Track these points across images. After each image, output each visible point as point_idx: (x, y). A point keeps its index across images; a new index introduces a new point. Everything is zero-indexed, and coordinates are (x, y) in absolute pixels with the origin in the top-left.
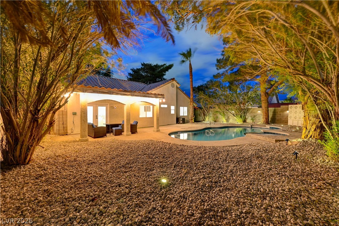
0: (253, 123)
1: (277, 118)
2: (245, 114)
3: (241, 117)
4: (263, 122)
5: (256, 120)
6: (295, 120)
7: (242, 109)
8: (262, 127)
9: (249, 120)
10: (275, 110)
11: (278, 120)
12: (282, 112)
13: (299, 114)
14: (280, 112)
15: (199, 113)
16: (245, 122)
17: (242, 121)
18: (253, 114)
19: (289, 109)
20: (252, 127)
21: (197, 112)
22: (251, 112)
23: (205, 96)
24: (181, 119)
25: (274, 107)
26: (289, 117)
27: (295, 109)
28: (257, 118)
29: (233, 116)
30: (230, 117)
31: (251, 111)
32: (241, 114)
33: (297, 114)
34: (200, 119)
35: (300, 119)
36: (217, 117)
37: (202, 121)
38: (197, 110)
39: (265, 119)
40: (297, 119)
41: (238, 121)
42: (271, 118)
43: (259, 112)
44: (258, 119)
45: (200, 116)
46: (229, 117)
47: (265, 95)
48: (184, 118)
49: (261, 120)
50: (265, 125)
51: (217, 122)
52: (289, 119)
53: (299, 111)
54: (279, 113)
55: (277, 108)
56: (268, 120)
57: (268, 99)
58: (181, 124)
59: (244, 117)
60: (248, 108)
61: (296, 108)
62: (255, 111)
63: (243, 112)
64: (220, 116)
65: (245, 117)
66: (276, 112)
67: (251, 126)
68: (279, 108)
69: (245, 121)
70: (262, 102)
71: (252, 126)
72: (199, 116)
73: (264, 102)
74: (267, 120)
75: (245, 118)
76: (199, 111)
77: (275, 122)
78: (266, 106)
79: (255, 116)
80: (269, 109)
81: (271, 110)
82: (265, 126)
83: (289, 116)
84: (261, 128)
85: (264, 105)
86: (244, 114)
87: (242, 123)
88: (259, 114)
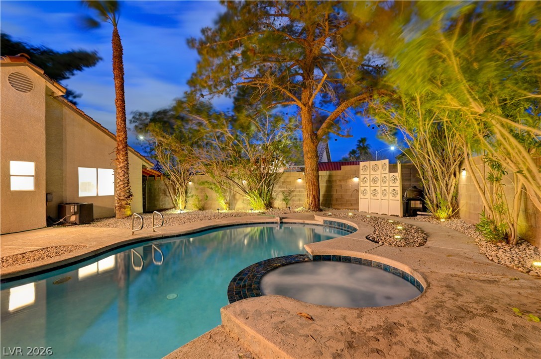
0: (287, 210)
1: (335, 195)
2: (271, 187)
3: (261, 194)
4: (308, 207)
5: (293, 201)
6: (374, 198)
7: (262, 176)
8: (307, 222)
9: (278, 203)
10: (330, 176)
11: (337, 199)
12: (343, 180)
13: (383, 185)
14: (340, 181)
15: (163, 187)
16: (271, 207)
17: (263, 206)
18: (288, 186)
19: (361, 172)
20: (282, 223)
21: (158, 186)
22: (284, 182)
23: (167, 139)
24: (73, 209)
25: (328, 170)
26: (360, 191)
27: (372, 172)
28: (295, 196)
29: (243, 193)
30: (238, 196)
31: (282, 180)
32: (262, 186)
33: (378, 184)
34: (165, 204)
35: (384, 196)
36: (207, 197)
37: (167, 209)
38: (157, 178)
39: (311, 197)
40: (378, 197)
41: (254, 205)
42: (324, 196)
43: (300, 181)
44: (296, 198)
45: (165, 194)
46: (234, 196)
47: (312, 139)
48: (92, 205)
49: (303, 201)
50: (311, 213)
51: (207, 211)
52: (361, 196)
53: (383, 176)
54: (338, 183)
55: (334, 172)
56: (319, 200)
57: (316, 147)
58: (74, 224)
59: (267, 194)
60: (277, 173)
61: (375, 168)
62: (291, 179)
63: (265, 181)
64: (213, 194)
65: (271, 194)
66: (333, 181)
67: (281, 219)
68: (338, 172)
69: (269, 205)
70: (305, 157)
71: (284, 220)
72: (162, 196)
73: (309, 155)
74: (317, 200)
75: (271, 198)
76: (163, 182)
77: (331, 204)
78: (314, 167)
79: (291, 192)
80: (321, 173)
81: (324, 174)
82: (313, 218)
83: (361, 189)
84: (304, 224)
85: (309, 164)
86: (268, 186)
87: (262, 211)
88: (299, 187)
